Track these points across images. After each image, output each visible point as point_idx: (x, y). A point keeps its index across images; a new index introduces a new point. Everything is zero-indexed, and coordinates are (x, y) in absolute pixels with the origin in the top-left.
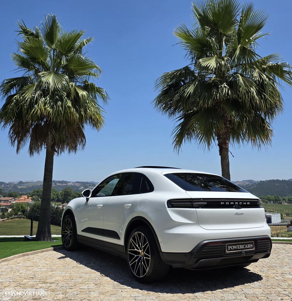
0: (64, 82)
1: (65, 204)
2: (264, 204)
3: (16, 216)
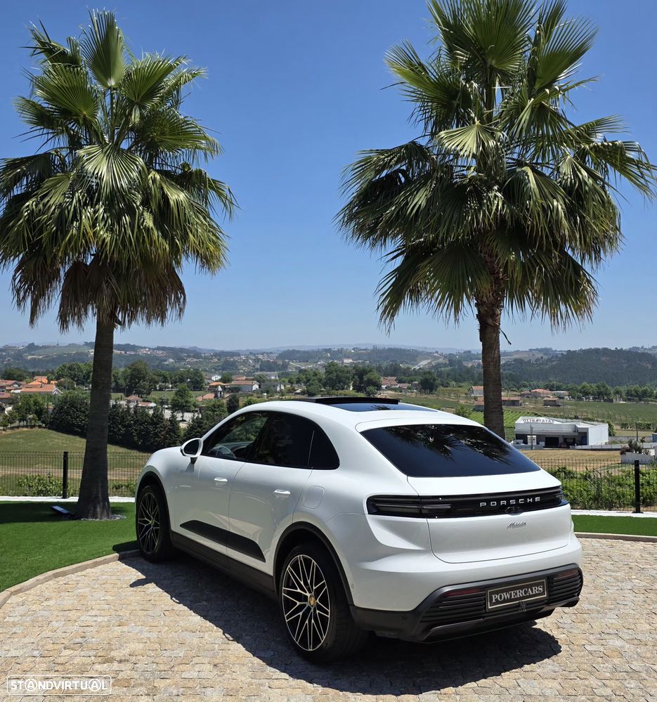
1: (133, 397)
2: (573, 401)
3: (22, 424)
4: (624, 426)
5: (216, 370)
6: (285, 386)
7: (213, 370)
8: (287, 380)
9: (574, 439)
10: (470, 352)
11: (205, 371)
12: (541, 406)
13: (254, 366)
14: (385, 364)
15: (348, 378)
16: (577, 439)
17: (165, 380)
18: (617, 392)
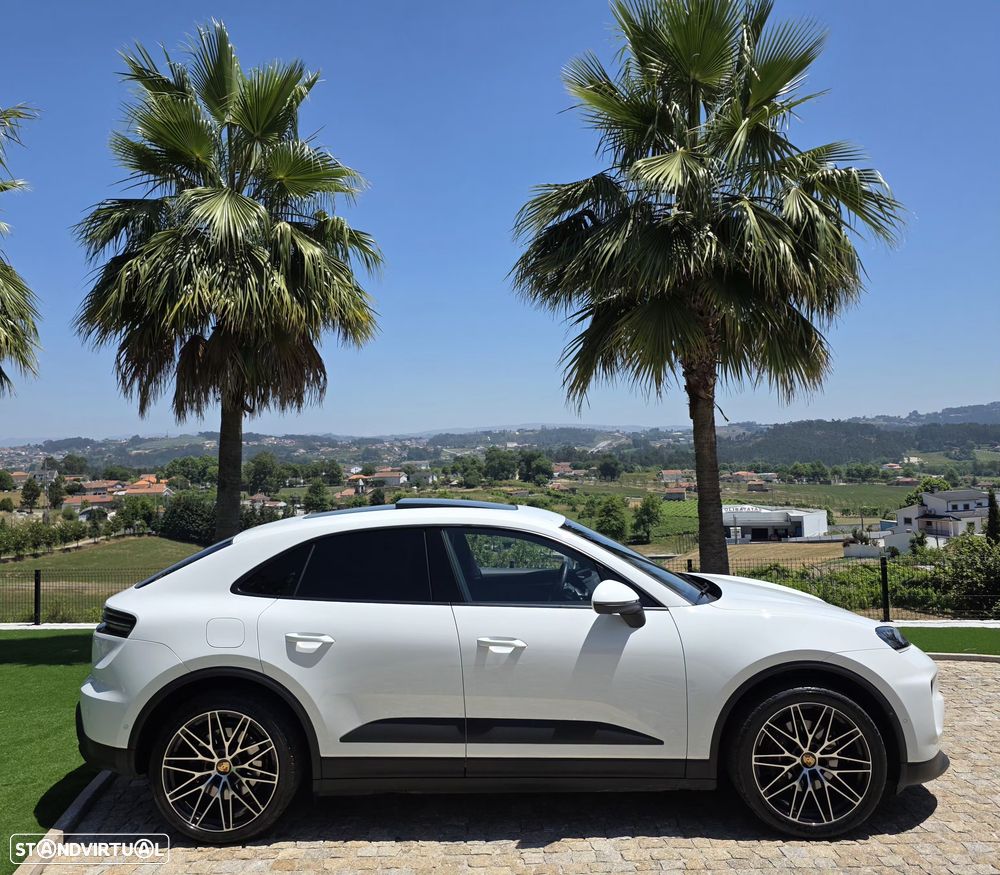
1: (259, 496)
2: (783, 484)
3: (128, 531)
4: (845, 512)
5: (355, 461)
6: (438, 477)
7: (352, 461)
8: (440, 470)
9: (786, 530)
10: (658, 429)
11: (343, 462)
12: (745, 491)
13: (400, 455)
14: (556, 448)
15: (513, 465)
16: (789, 531)
17: (296, 475)
18: (835, 472)
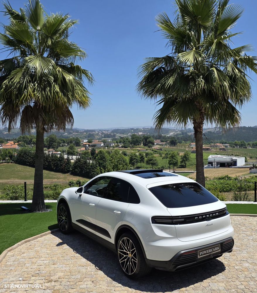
0: (51, 67)
1: (51, 150)
2: (231, 148)
3: (4, 161)
4: (251, 158)
5: (85, 138)
6: (114, 144)
7: (84, 138)
8: (115, 142)
9: (231, 164)
10: (190, 129)
11: (81, 138)
12: (218, 150)
13: (101, 136)
14: (156, 135)
15: (141, 141)
16: (232, 164)
17: (64, 142)
18: (249, 144)
